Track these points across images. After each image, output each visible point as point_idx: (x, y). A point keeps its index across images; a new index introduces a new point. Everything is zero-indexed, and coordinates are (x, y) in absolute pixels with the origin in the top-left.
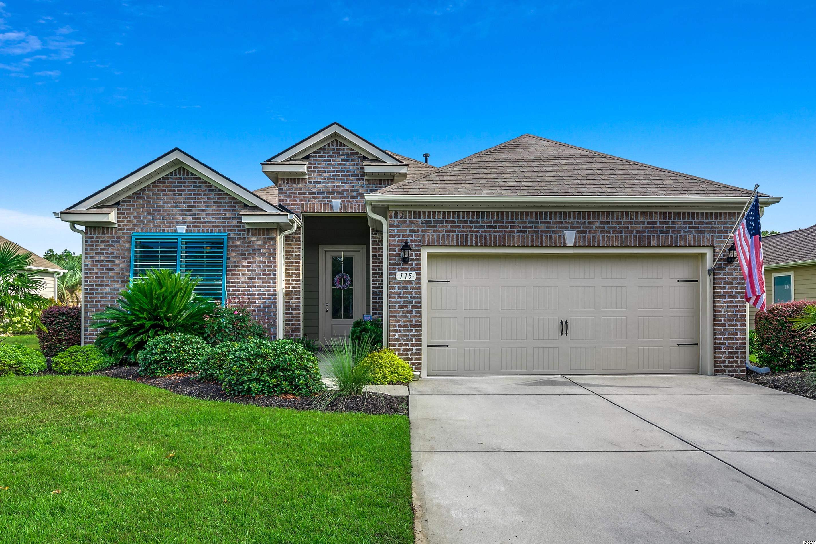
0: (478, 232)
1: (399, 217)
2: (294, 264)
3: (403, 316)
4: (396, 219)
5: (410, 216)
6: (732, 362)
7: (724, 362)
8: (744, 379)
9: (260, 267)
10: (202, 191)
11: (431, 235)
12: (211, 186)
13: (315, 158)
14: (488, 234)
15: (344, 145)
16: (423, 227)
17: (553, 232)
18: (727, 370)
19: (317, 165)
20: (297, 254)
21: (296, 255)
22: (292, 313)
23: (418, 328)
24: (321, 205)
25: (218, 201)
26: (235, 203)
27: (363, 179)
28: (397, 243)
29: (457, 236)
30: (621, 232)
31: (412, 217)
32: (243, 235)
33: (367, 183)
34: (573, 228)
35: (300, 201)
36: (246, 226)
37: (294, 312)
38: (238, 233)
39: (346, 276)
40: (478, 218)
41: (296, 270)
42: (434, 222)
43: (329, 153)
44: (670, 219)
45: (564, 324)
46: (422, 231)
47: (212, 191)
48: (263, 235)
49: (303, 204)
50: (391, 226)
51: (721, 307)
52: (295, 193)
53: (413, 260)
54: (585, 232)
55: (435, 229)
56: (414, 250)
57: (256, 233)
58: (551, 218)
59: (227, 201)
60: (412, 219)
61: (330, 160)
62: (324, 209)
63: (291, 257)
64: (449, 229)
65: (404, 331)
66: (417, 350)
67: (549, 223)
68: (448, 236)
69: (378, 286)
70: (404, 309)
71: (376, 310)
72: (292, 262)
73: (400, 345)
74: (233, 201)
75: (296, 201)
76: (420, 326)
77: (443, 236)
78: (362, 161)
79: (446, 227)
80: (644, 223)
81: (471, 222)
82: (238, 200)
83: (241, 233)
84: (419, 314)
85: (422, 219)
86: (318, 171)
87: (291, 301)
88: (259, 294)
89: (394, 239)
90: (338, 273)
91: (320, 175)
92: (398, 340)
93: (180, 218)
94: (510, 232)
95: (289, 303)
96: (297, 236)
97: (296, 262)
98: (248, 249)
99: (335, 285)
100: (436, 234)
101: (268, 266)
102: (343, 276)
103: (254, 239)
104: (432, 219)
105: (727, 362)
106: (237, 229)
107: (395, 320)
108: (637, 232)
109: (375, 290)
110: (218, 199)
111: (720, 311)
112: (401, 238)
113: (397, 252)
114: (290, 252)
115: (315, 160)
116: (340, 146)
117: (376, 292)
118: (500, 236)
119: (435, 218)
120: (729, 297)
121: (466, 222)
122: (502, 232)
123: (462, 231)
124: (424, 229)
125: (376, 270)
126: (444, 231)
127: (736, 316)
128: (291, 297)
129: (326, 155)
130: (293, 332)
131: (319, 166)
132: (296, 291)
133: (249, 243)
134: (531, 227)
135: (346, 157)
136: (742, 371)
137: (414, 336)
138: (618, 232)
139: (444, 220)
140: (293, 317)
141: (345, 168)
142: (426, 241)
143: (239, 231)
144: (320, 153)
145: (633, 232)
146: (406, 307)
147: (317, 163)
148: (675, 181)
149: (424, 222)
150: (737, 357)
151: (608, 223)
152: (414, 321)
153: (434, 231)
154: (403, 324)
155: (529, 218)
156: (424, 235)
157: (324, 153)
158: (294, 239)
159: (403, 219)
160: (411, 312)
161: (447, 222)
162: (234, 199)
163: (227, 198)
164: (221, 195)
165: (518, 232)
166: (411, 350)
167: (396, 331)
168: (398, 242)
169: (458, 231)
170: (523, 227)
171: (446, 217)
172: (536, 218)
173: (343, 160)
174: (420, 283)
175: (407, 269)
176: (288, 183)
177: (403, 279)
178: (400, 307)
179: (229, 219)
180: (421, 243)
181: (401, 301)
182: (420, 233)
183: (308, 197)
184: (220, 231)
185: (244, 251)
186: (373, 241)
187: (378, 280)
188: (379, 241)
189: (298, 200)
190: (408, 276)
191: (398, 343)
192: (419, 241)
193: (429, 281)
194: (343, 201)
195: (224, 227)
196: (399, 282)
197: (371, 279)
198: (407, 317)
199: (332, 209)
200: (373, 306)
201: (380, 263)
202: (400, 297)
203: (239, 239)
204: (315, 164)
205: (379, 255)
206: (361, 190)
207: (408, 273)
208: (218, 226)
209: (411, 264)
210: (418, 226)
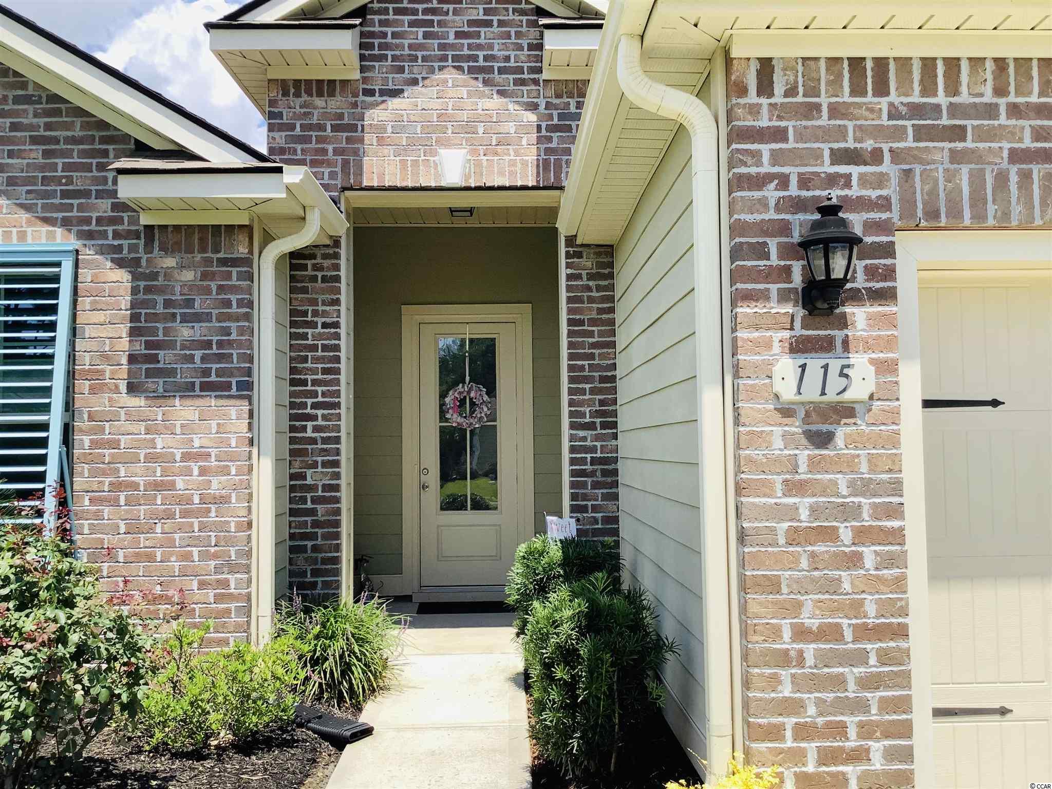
1: (779, 88)
2: (320, 353)
3: (813, 580)
4: (764, 101)
5: (836, 83)
9: (190, 359)
11: (941, 175)
12: (24, 85)
13: (383, 17)
16: (899, 133)
19: (389, 39)
20: (328, 320)
21: (325, 325)
22: (313, 512)
23: (892, 644)
24: (403, 162)
25: (48, 133)
26: (105, 140)
27: (536, 82)
28: (772, 215)
31: (847, 90)
32: (133, 248)
33: (550, 92)
35: (336, 152)
36: (140, 219)
37: (320, 508)
38: (116, 243)
39: (478, 393)
41: (325, 371)
42: (954, 110)
46: (899, 156)
47: (27, 99)
48: (203, 250)
49: (346, 163)
50: (738, 135)
52: (321, 128)
53: (856, 297)
55: (959, 145)
56: (861, 250)
57: (178, 243)
59: (78, 133)
60: (846, 97)
61: (430, 23)
62: (416, 174)
63: (310, 331)
64: (1028, 143)
65: (824, 659)
66: (890, 755)
68: (1026, 177)
69: (588, 420)
70: (819, 548)
71: (585, 497)
72: (314, 348)
73: (803, 732)
74: (98, 134)
75: (324, 151)
76: (902, 632)
77: (1002, 179)
79: (1012, 135)
82: (116, 129)
83: (125, 243)
84: (896, 571)
85: (893, 97)
86: (394, 58)
87: (309, 472)
88: (186, 457)
89: (757, 194)
90: (455, 384)
91: (401, 70)
92: (795, 707)
95: (304, 478)
96: (327, 263)
97: (325, 348)
98: (150, 297)
99: (448, 416)
101: (220, 358)
102: (469, 392)
103: (170, 262)
104: (941, 98)
106: (110, 230)
107: (775, 603)
109: (581, 433)
110: (48, 127)
112: (794, 190)
113: (774, 261)
114: (305, 313)
115: (382, 23)
117: (584, 439)
119: (956, 93)
124: (901, 145)
125: (582, 368)
126: (1005, 154)
128: (310, 460)
129: (420, 7)
130: (315, 573)
131: (398, 41)
132: (325, 440)
133: (154, 276)
135: (481, 12)
137: (869, 683)
139: (1002, 102)
140: (316, 524)
141: (479, 47)
142: (920, 206)
143: (117, 235)
146: (830, 534)
147: (389, 30)
149: (902, 109)
152: (871, 609)
153: (956, 157)
154: (814, 624)
156: (908, 173)
158: (320, 274)
159: (800, 99)
160: (854, 560)
161: (1015, 110)
162: (103, 125)
163: (78, 122)
164: (57, 113)
166: (859, 756)
167: (784, 658)
168: (778, 209)
171: (1012, 88)
173: (471, 23)
174: (894, 416)
175: (826, 346)
176: (297, 95)
177: (811, 393)
178: (796, 537)
179: (86, 194)
180: (894, 215)
181: (804, 504)
182: (887, 166)
183: (361, 140)
184: (51, 236)
185: (133, 304)
186: (569, 277)
187: (590, 403)
188: (591, 277)
189: (330, 148)
190: (835, 383)
191: (790, 722)
192: (884, 204)
193: (928, 404)
194: (474, 152)
195: (66, 223)
196: (786, 412)
197: (565, 398)
198: (833, 586)
199: (438, 176)
200: (573, 485)
201: (594, 346)
202: (795, 488)
203: (120, 263)
204: (384, 35)
205: (593, 322)
206: (532, 117)
207: (835, 366)
208: (46, 220)
209: (843, 322)
210: (878, 132)
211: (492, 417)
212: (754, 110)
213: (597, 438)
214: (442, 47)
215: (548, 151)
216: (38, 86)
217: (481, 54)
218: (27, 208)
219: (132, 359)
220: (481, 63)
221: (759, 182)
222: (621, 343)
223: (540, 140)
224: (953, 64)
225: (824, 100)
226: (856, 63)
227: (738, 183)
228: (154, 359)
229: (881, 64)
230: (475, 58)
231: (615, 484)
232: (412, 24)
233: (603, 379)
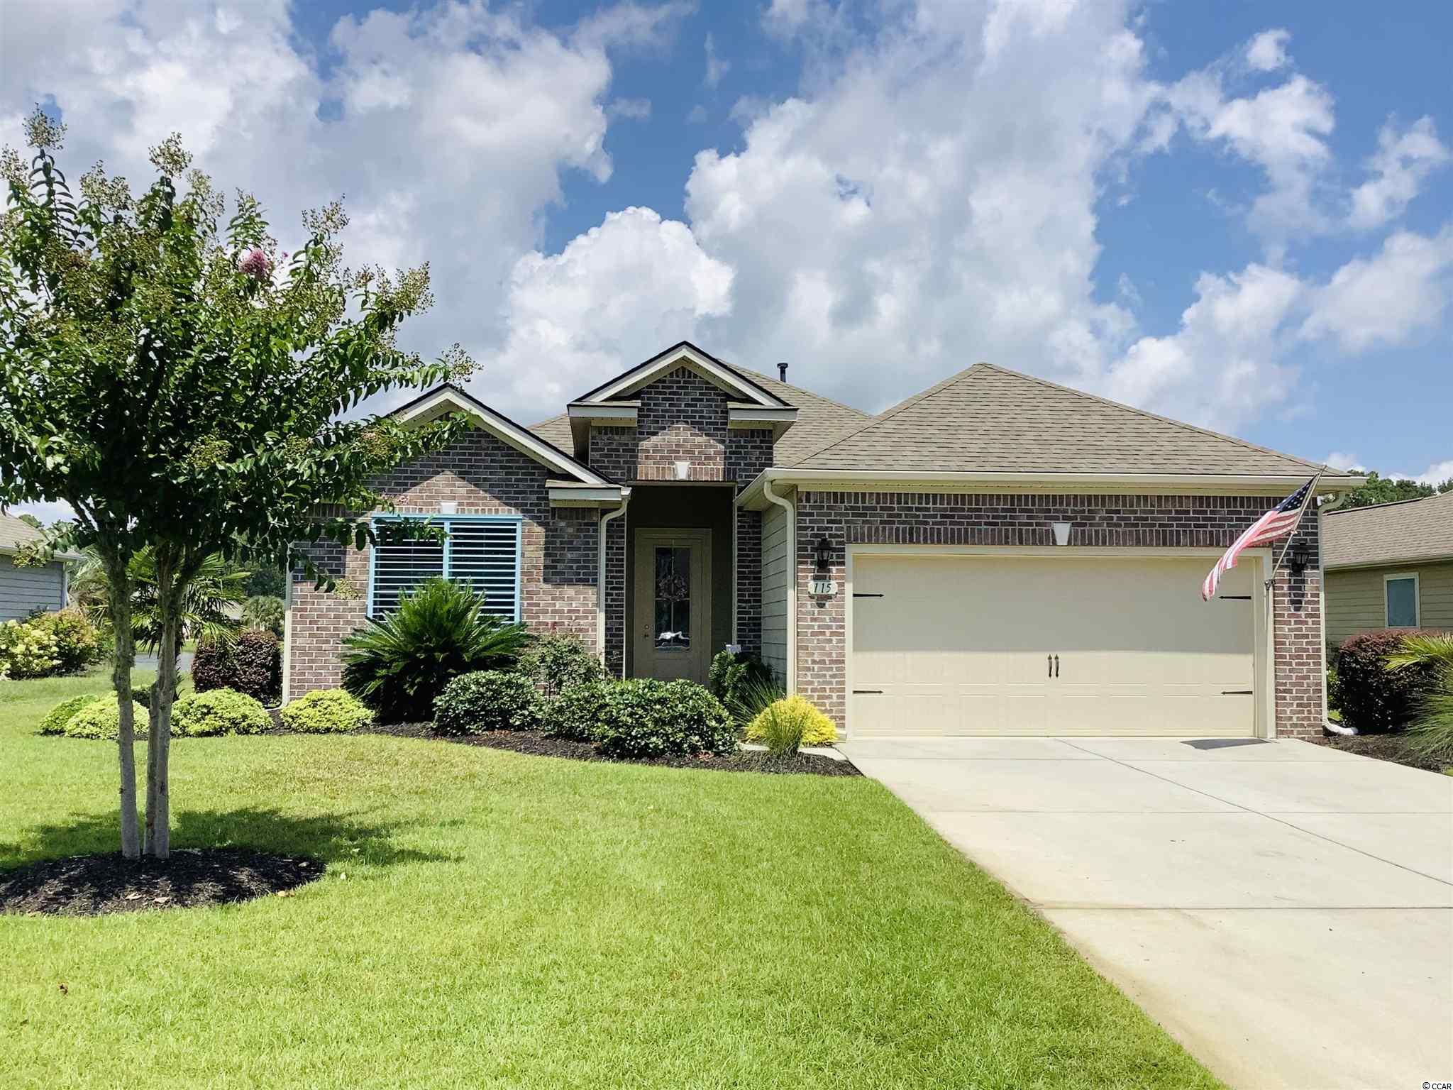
0: (927, 523)
1: (812, 501)
2: (615, 562)
3: (818, 647)
4: (808, 504)
5: (829, 500)
6: (1303, 719)
7: (1291, 718)
8: (1320, 744)
9: (571, 567)
10: (482, 449)
11: (859, 527)
12: (497, 442)
13: (649, 396)
14: (942, 528)
15: (696, 376)
16: (847, 515)
17: (1038, 524)
18: (1296, 730)
19: (652, 407)
20: (619, 546)
21: (617, 549)
22: (611, 641)
23: (840, 665)
24: (658, 468)
25: (508, 464)
26: (534, 468)
27: (725, 430)
28: (809, 539)
29: (897, 529)
30: (1137, 525)
31: (832, 501)
32: (546, 518)
33: (731, 435)
34: (1066, 519)
35: (625, 462)
36: (552, 505)
37: (614, 639)
38: (539, 515)
39: (679, 582)
40: (927, 503)
41: (617, 571)
42: (864, 508)
43: (672, 387)
44: (1208, 506)
45: (1053, 660)
46: (847, 522)
47: (498, 448)
48: (578, 518)
49: (629, 467)
50: (799, 514)
51: (1286, 636)
52: (617, 450)
53: (833, 564)
54: (1085, 525)
55: (865, 519)
56: (834, 550)
57: (566, 515)
58: (1033, 504)
59: (522, 464)
60: (832, 504)
61: (672, 399)
62: (664, 475)
63: (610, 551)
64: (885, 518)
65: (820, 669)
66: (838, 697)
67: (1031, 511)
68: (884, 529)
69: (747, 598)
70: (820, 637)
71: (745, 635)
72: (612, 560)
73: (814, 690)
74: (531, 466)
75: (619, 462)
76: (843, 662)
77: (877, 529)
78: (724, 401)
79: (881, 516)
80: (1170, 512)
81: (918, 509)
82: (539, 463)
83: (543, 515)
84: (842, 645)
85: (846, 504)
86: (655, 416)
87: (609, 622)
88: (569, 611)
89: (805, 532)
90: (665, 576)
91: (658, 422)
92: (812, 683)
93: (447, 491)
94: (974, 524)
95: (607, 624)
97: (617, 560)
98: (554, 539)
99: (661, 595)
100: (866, 526)
101: (584, 567)
102: (674, 582)
103: (563, 524)
104: (860, 505)
105: (1295, 719)
106: (536, 509)
107: (807, 653)
108: (1160, 525)
109: (744, 605)
110: (508, 461)
111: (1284, 643)
112: (816, 532)
113: (809, 552)
114: (608, 543)
115: (649, 398)
116: (690, 377)
117: (744, 608)
118: (959, 530)
119: (865, 503)
120: (1296, 622)
121: (910, 509)
122: (962, 523)
123: (904, 523)
124: (848, 518)
125: (744, 572)
126: (878, 522)
127: (1307, 650)
128: (609, 615)
129: (668, 391)
130: (613, 670)
131: (656, 408)
132: (616, 606)
133: (555, 530)
134: (1005, 517)
135: (698, 394)
136: (1316, 732)
137: (833, 676)
138: (1133, 525)
139: (878, 506)
140: (612, 647)
141: (697, 412)
142: (853, 536)
143: (539, 511)
144: (657, 387)
145: (1154, 525)
146: (823, 633)
147: (652, 402)
148: (1214, 449)
149: (848, 507)
150: (1309, 712)
151: (1118, 512)
152: (834, 655)
153: (864, 522)
154: (817, 659)
155: (1002, 503)
156: (849, 527)
157: (663, 387)
158: (615, 523)
159: (818, 504)
160: (830, 641)
161: (882, 508)
162: (533, 461)
163: (522, 459)
164: (512, 455)
165: (986, 524)
166: (829, 697)
167: (808, 669)
168: (811, 537)
169: (899, 523)
170: (994, 517)
171: (881, 502)
172: (1012, 504)
173: (693, 399)
174: (843, 599)
175: (824, 578)
176: (606, 434)
177: (819, 592)
178: (813, 634)
179: (524, 492)
180: (845, 539)
181: (816, 624)
182: (843, 524)
183: (637, 457)
184: (510, 511)
185: (546, 543)
186: (739, 527)
187: (748, 590)
188: (750, 527)
189: (622, 460)
190: (826, 589)
191: (810, 687)
192: (842, 536)
193: (855, 595)
194: (693, 463)
195: (515, 505)
196: (812, 597)
197: (735, 587)
198: (823, 649)
199: (675, 475)
200: (739, 630)
201: (750, 561)
202: (813, 620)
203: (540, 524)
204: (650, 405)
205: (750, 550)
206: (722, 447)
207: (826, 584)
208: (507, 504)
209: (829, 571)
210: (840, 514)
211: (687, 595)
212: (805, 507)
213: (751, 607)
214: (678, 411)
215: (730, 464)
216: (503, 443)
217: (697, 415)
218: (499, 498)
219: (546, 567)
220: (697, 419)
221: (806, 528)
222: (763, 562)
223: (725, 458)
224: (864, 494)
225: (825, 504)
226: (835, 494)
227: (799, 528)
228: (555, 567)
229: (842, 494)
230: (695, 417)
231: (760, 630)
232: (664, 399)
233: (755, 578)
